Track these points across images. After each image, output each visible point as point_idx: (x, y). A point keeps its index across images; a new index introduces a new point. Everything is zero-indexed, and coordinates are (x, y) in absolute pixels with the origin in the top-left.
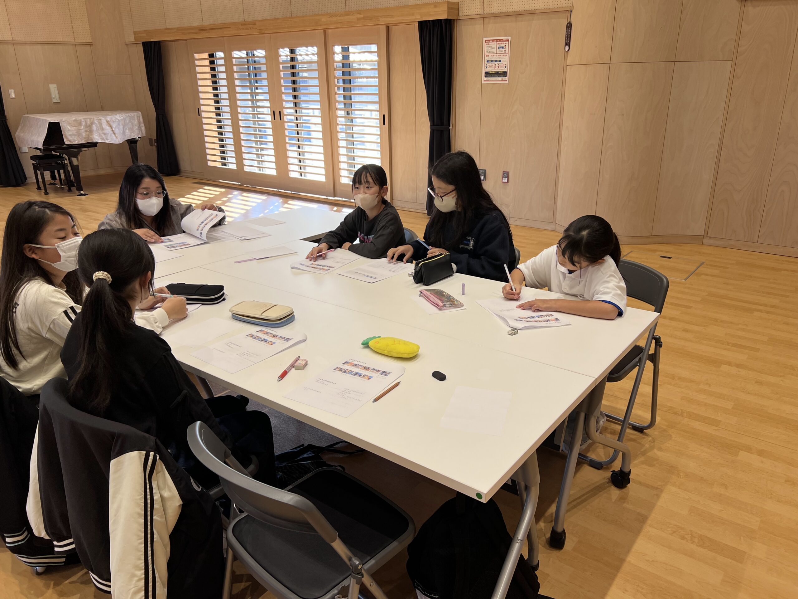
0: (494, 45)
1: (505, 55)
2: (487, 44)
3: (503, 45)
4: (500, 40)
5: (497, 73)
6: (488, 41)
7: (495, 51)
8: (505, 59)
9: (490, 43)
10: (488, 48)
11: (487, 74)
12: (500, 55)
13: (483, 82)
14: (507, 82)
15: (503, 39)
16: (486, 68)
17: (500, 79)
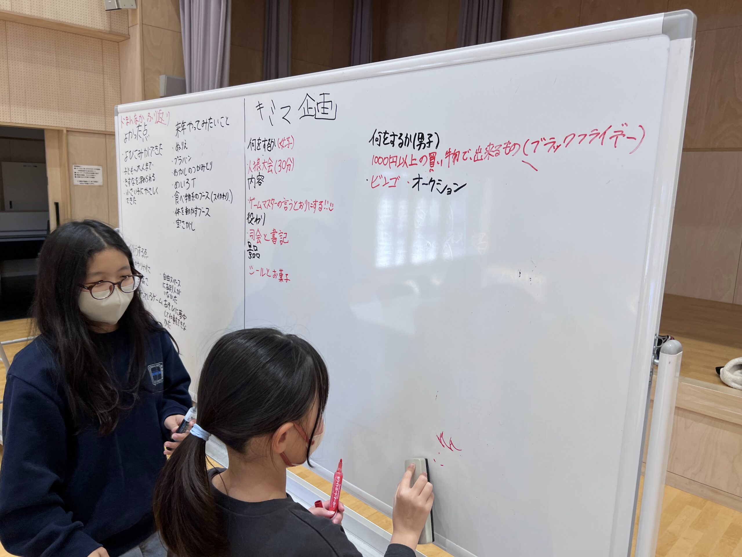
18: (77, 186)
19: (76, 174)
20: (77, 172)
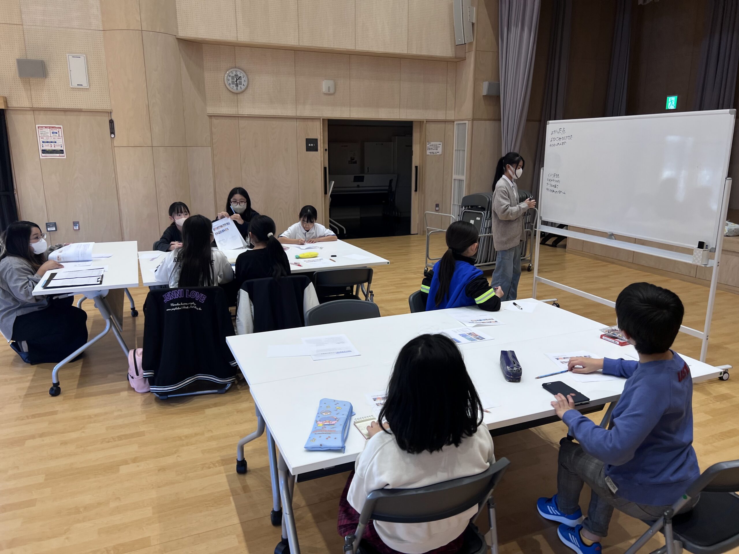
0: (48, 130)
1: (59, 138)
2: (40, 130)
3: (57, 131)
4: (53, 127)
5: (54, 150)
6: (41, 128)
7: (49, 135)
8: (60, 141)
9: (43, 129)
10: (41, 132)
11: (44, 151)
12: (55, 138)
13: (41, 157)
14: (65, 157)
15: (55, 127)
16: (43, 147)
17: (58, 155)
18: (428, 155)
19: (429, 148)
20: (429, 146)
